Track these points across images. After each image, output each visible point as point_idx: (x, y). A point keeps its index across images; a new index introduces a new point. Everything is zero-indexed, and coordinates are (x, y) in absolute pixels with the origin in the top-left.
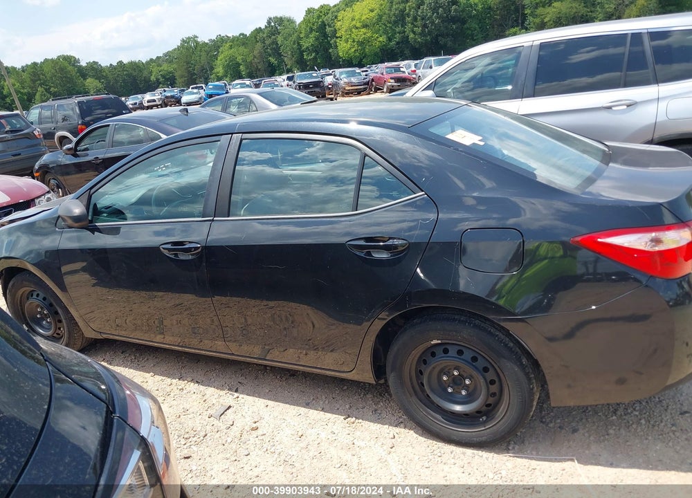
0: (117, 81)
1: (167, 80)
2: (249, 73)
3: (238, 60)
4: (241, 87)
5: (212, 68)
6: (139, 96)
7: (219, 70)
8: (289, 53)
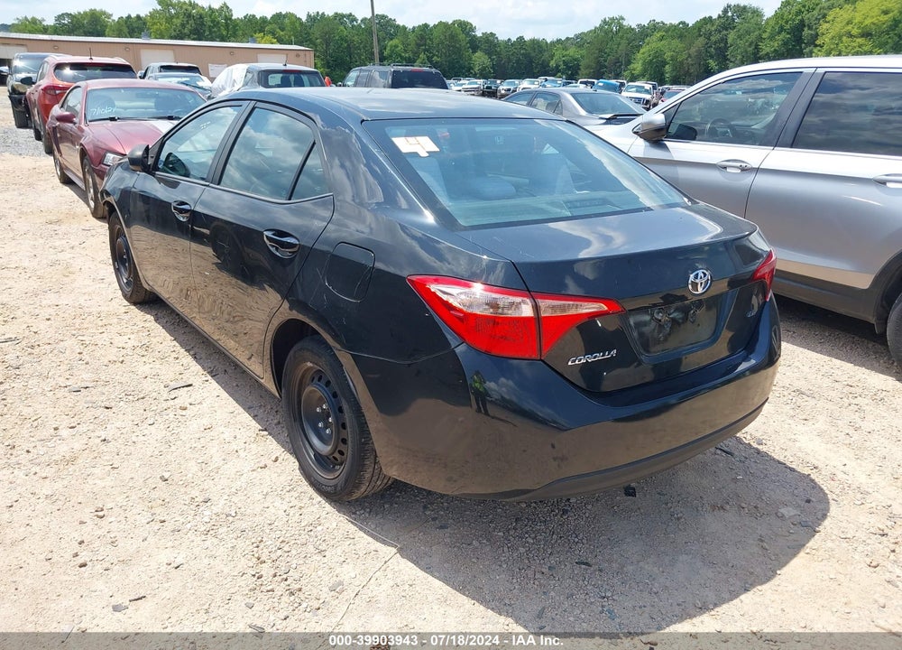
0: (509, 60)
1: (569, 68)
2: (675, 76)
3: (665, 57)
4: (637, 91)
5: (629, 62)
6: (517, 81)
7: (637, 66)
8: (739, 57)
